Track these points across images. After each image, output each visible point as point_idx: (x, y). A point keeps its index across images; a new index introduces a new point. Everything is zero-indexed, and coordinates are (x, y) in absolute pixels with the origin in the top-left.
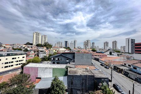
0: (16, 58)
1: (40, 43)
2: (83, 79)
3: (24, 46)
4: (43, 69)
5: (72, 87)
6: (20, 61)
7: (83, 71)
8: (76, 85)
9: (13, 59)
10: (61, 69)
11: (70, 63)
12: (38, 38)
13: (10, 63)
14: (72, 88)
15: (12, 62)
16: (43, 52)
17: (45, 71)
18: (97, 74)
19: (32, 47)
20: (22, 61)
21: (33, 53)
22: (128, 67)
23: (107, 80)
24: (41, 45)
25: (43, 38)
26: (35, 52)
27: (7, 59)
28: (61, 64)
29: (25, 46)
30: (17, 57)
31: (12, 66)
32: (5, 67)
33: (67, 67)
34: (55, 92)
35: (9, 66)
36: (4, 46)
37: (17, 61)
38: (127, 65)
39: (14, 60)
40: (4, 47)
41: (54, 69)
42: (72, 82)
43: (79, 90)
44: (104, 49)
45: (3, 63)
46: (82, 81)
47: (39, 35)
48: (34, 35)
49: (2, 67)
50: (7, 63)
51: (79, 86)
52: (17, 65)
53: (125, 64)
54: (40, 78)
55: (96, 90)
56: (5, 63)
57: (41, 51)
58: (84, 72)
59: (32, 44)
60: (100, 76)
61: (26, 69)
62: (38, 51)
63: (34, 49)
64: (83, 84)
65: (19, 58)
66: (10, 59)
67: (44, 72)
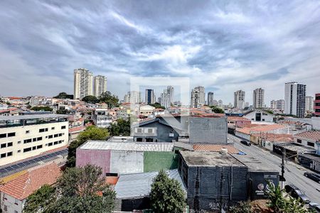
0: (47, 130)
1: (91, 93)
2: (222, 176)
3: (54, 101)
4: (122, 155)
5: (197, 193)
6: (56, 136)
7: (218, 158)
8: (206, 188)
9: (41, 131)
10: (164, 154)
11: (179, 140)
13: (34, 140)
14: (196, 197)
15: (40, 139)
16: (104, 114)
17: (127, 159)
18: (251, 164)
19: (73, 104)
20: (60, 135)
21: (80, 117)
22: (306, 148)
23: (275, 176)
24: (94, 97)
26: (83, 114)
28: (156, 141)
29: (56, 100)
30: (49, 126)
31: (40, 147)
32: (26, 150)
33: (177, 149)
34: (166, 205)
35: (34, 148)
36: (6, 101)
37: (51, 137)
38: (305, 143)
39: (44, 134)
40: (8, 104)
41: (146, 154)
42: (197, 183)
43: (214, 200)
44: (236, 106)
46: (219, 180)
47: (87, 76)
48: (77, 75)
49: (19, 151)
50: (29, 141)
51: (213, 192)
52: (50, 144)
53: (299, 141)
54: (116, 175)
55: (252, 200)
56: (25, 142)
57: (99, 113)
58: (220, 160)
59: (72, 97)
60: (258, 168)
61: (83, 155)
62: (90, 114)
63: (80, 108)
64: (221, 187)
65: (53, 128)
66: (34, 131)
67: (123, 160)
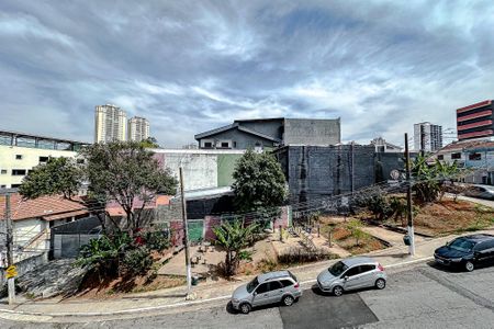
2: (339, 161)
4: (183, 160)
5: (303, 187)
8: (317, 178)
9: (43, 160)
12: (117, 125)
17: (191, 166)
25: (134, 127)
27: (19, 157)
41: (221, 158)
45: (4, 171)
46: (335, 166)
47: (117, 117)
48: (100, 114)
50: (21, 172)
53: (440, 157)
56: (14, 172)
64: (338, 177)
